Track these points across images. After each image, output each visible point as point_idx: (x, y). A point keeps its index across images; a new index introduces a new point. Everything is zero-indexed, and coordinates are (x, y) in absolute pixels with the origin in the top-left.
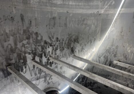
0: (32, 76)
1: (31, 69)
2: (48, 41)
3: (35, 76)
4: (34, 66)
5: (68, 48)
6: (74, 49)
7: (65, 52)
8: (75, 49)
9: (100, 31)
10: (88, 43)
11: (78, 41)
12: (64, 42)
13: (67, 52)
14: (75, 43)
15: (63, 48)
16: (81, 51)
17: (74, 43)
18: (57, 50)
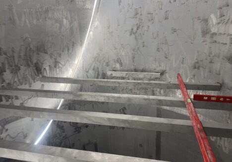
5: (28, 65)
6: (40, 64)
7: (24, 74)
8: (42, 66)
10: (63, 51)
11: (44, 50)
12: (16, 55)
13: (27, 73)
15: (16, 66)
16: (55, 67)
17: (38, 54)
18: (5, 73)
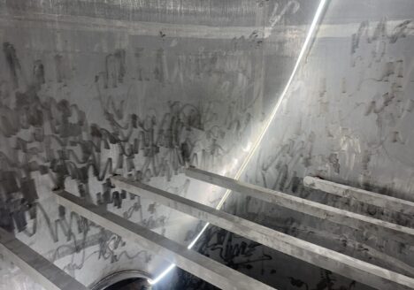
0: (56, 240)
1: (52, 220)
2: (105, 125)
3: (69, 240)
4: (62, 210)
5: (171, 146)
6: (189, 146)
7: (163, 159)
8: (192, 150)
9: (262, 93)
10: (229, 129)
11: (200, 124)
12: (156, 129)
13: (167, 158)
14: (192, 128)
15: (154, 145)
16: (212, 153)
17: (189, 130)
18: (136, 155)
